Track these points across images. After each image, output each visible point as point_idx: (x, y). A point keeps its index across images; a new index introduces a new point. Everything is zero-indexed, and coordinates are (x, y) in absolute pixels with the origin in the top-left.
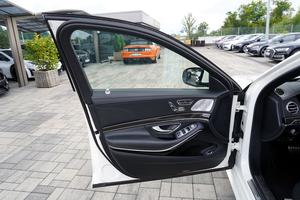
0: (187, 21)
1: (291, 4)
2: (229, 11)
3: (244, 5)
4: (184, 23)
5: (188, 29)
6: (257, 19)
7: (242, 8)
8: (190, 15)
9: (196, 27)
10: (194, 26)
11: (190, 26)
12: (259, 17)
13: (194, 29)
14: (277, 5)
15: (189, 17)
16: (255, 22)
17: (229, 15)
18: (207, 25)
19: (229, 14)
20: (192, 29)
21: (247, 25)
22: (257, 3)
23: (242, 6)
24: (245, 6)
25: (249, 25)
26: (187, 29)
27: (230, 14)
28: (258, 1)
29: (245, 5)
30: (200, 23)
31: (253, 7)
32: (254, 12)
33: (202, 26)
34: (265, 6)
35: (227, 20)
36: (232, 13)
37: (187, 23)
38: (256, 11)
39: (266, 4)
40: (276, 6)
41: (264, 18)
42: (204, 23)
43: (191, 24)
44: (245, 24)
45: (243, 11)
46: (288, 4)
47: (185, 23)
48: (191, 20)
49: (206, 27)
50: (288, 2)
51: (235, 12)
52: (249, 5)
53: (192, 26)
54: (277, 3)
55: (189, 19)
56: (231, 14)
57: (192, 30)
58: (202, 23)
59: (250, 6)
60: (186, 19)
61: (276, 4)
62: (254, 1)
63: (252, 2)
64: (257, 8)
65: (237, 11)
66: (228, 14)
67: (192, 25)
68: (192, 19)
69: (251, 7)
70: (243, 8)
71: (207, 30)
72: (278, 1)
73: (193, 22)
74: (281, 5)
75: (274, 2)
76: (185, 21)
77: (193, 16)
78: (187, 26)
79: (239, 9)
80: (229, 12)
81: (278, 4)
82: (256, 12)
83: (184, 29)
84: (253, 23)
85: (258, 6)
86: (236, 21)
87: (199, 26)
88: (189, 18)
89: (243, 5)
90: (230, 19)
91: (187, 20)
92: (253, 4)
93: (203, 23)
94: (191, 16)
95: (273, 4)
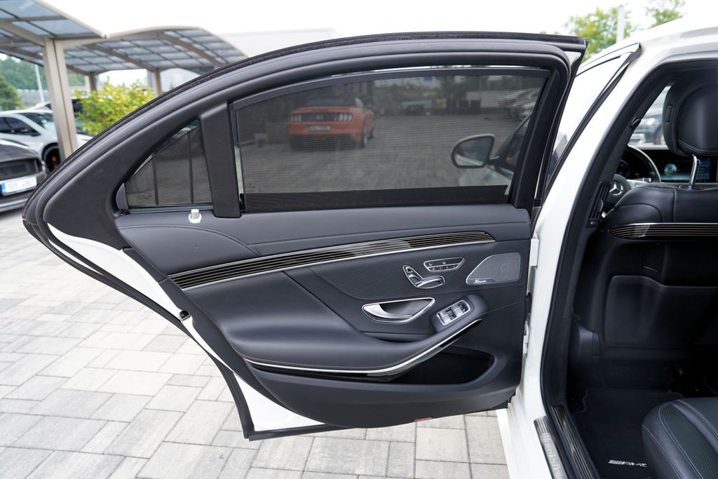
7: (573, 24)
14: (656, 19)
22: (609, 11)
23: (572, 18)
24: (581, 18)
29: (580, 16)
31: (598, 21)
32: (600, 32)
38: (606, 30)
39: (628, 15)
40: (653, 21)
45: (576, 31)
52: (590, 15)
54: (655, 13)
59: (593, 19)
61: (653, 16)
62: (601, 9)
63: (597, 8)
64: (609, 23)
69: (594, 22)
70: (576, 23)
72: (657, 10)
74: (664, 17)
75: (650, 11)
79: (566, 25)
81: (657, 15)
82: (605, 33)
85: (610, 19)
89: (575, 17)
92: (599, 14)
95: (647, 14)
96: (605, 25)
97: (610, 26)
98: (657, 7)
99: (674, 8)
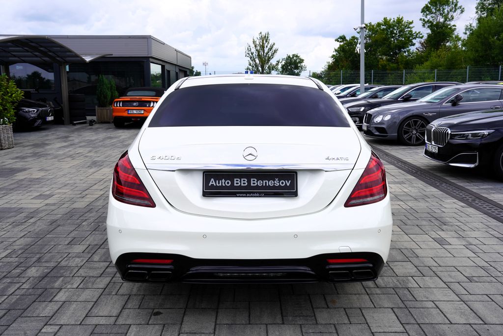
0: (259, 52)
1: (454, 27)
2: (341, 35)
3: (370, 23)
4: (250, 55)
5: (260, 68)
6: (396, 54)
7: (367, 31)
8: (265, 38)
9: (277, 64)
10: (273, 62)
11: (265, 61)
12: (400, 50)
13: (273, 70)
14: (431, 29)
15: (263, 43)
16: (393, 59)
17: (342, 44)
18: (302, 61)
19: (341, 42)
20: (269, 67)
21: (378, 65)
22: (394, 21)
24: (373, 26)
25: (381, 65)
26: (258, 69)
27: (343, 41)
28: (396, 19)
29: (372, 24)
30: (285, 57)
31: (386, 29)
32: (389, 38)
33: (291, 63)
34: (409, 29)
35: (339, 53)
36: (348, 38)
37: (259, 55)
38: (393, 37)
39: (411, 26)
40: (429, 31)
41: (408, 51)
42: (293, 57)
43: (267, 58)
44: (373, 62)
45: (370, 37)
46: (450, 28)
47: (254, 55)
48: (266, 50)
49: (299, 65)
50: (449, 25)
51: (354, 38)
52: (379, 25)
53: (268, 62)
54: (430, 24)
55: (263, 47)
56: (346, 40)
57: (270, 70)
58: (289, 57)
59: (382, 27)
60: (255, 46)
61: (428, 27)
62: (388, 19)
63: (384, 19)
64: (395, 31)
65: (358, 36)
66: (340, 40)
67: (269, 60)
68: (269, 47)
69: (384, 30)
70: (370, 30)
71: (300, 72)
72: (431, 22)
73: (270, 54)
74: (437, 28)
75: (426, 22)
76: (253, 50)
77: (271, 42)
78: (257, 61)
80: (341, 38)
81: (431, 27)
82: (392, 39)
83: (251, 67)
84: (388, 60)
85: (396, 28)
86: (356, 56)
87: (283, 63)
88: (261, 44)
89: (369, 25)
90: (343, 52)
91: (258, 48)
92: (386, 23)
93: (291, 57)
94: (266, 42)
95: (424, 26)
96: (392, 32)
97: (396, 34)
98: (431, 20)
99: (445, 21)
